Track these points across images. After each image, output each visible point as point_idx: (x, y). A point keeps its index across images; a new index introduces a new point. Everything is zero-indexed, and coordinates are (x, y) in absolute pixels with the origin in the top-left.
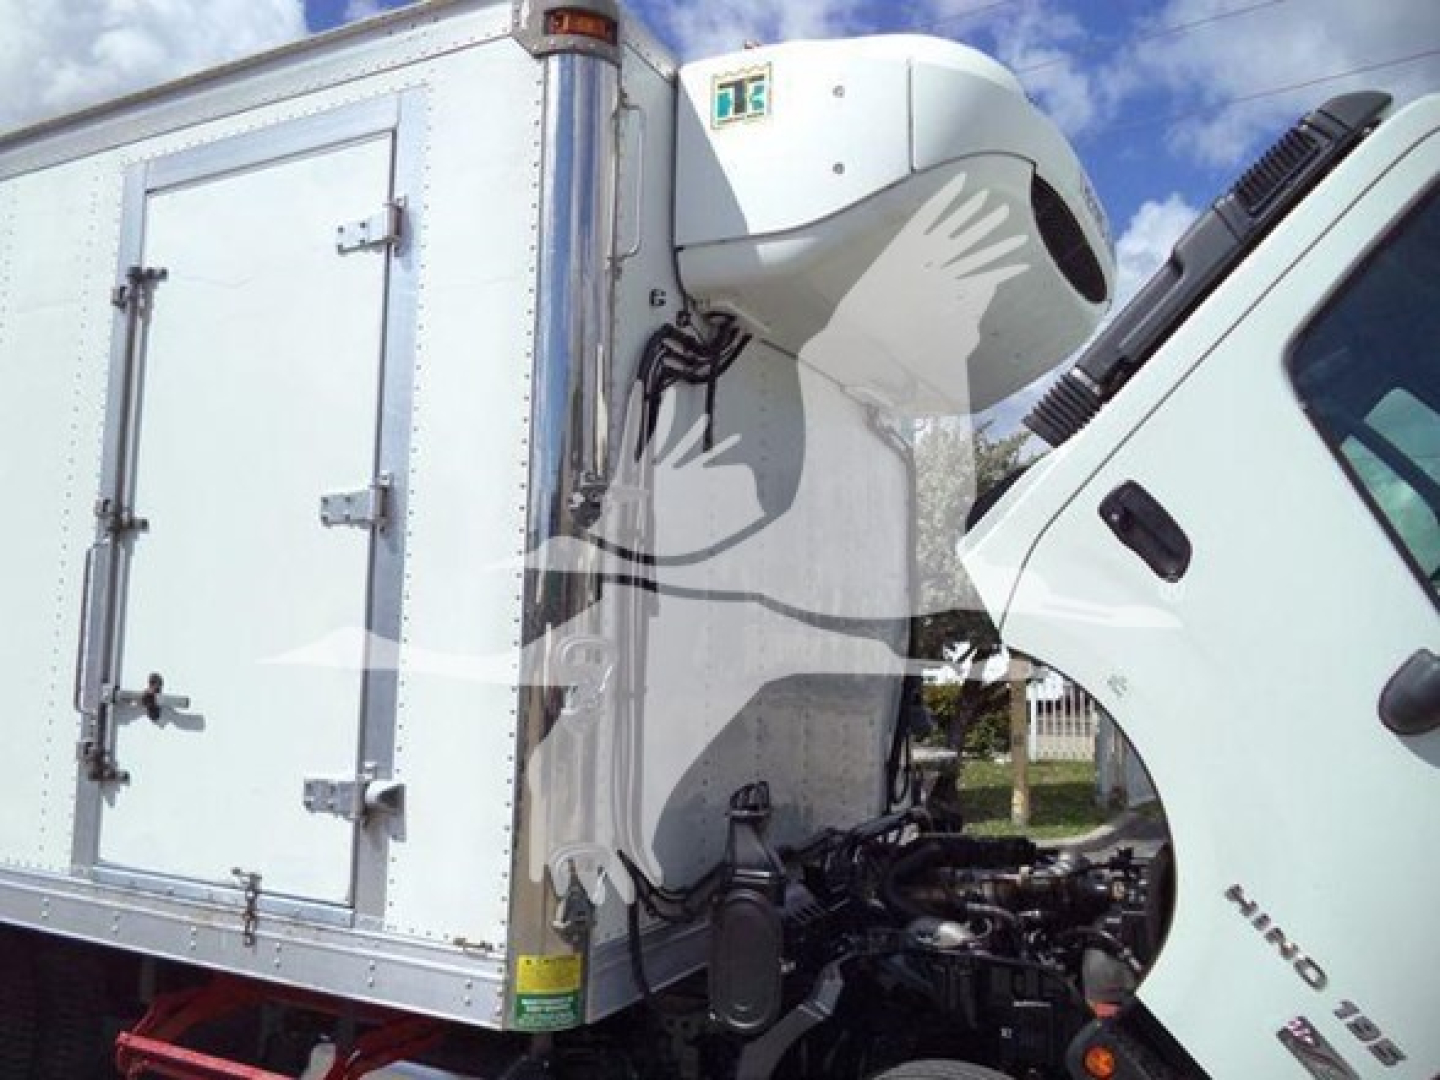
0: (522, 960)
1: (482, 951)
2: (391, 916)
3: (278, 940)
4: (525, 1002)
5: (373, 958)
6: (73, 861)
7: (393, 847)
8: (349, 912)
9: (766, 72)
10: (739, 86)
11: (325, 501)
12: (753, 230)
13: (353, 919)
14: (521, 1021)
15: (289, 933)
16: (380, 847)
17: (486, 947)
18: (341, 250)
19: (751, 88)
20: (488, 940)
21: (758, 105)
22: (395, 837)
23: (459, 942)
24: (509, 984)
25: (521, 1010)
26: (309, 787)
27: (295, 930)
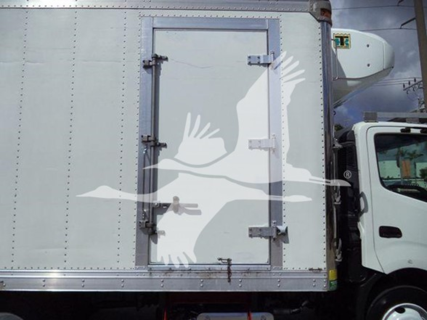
0: (330, 271)
1: (318, 271)
2: (285, 265)
3: (240, 279)
4: (332, 282)
5: (279, 279)
6: (136, 265)
7: (284, 245)
8: (270, 266)
9: (349, 36)
10: (342, 38)
11: (250, 141)
12: (347, 77)
13: (271, 268)
14: (331, 288)
15: (245, 276)
16: (279, 246)
17: (320, 270)
18: (250, 64)
19: (345, 39)
20: (320, 267)
21: (347, 44)
22: (285, 242)
23: (311, 269)
24: (328, 279)
25: (331, 285)
26: (251, 230)
27: (246, 274)
